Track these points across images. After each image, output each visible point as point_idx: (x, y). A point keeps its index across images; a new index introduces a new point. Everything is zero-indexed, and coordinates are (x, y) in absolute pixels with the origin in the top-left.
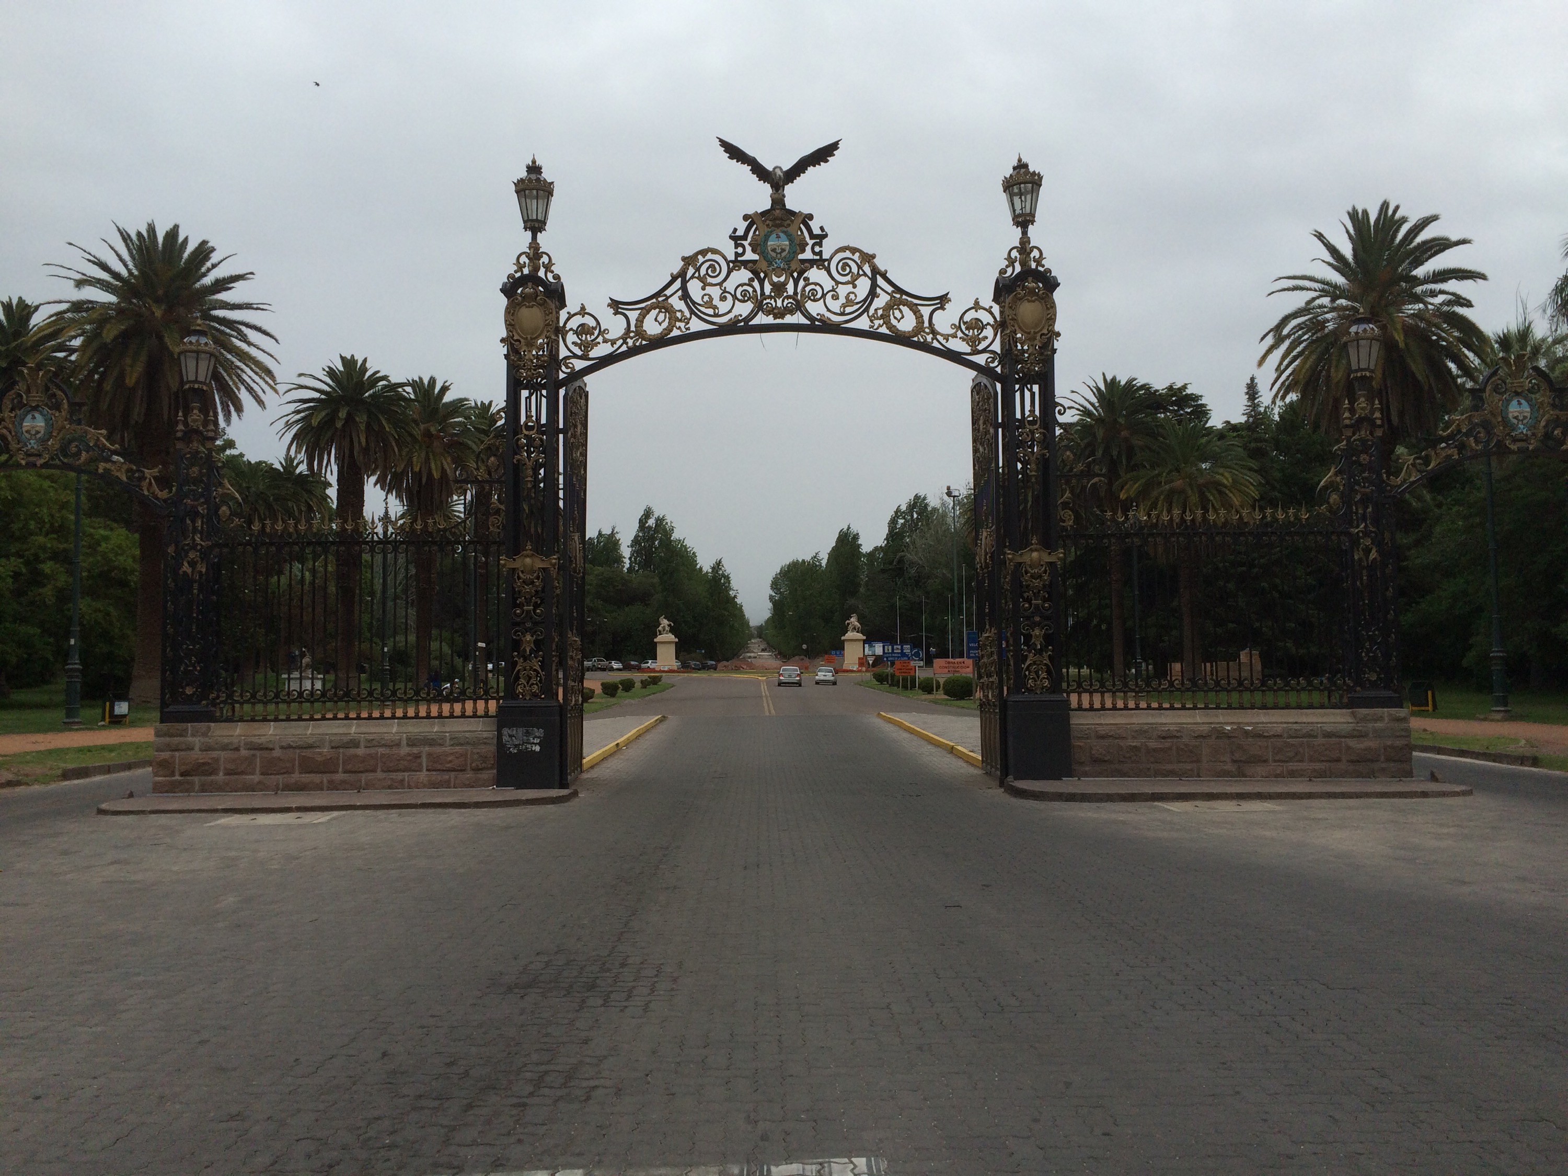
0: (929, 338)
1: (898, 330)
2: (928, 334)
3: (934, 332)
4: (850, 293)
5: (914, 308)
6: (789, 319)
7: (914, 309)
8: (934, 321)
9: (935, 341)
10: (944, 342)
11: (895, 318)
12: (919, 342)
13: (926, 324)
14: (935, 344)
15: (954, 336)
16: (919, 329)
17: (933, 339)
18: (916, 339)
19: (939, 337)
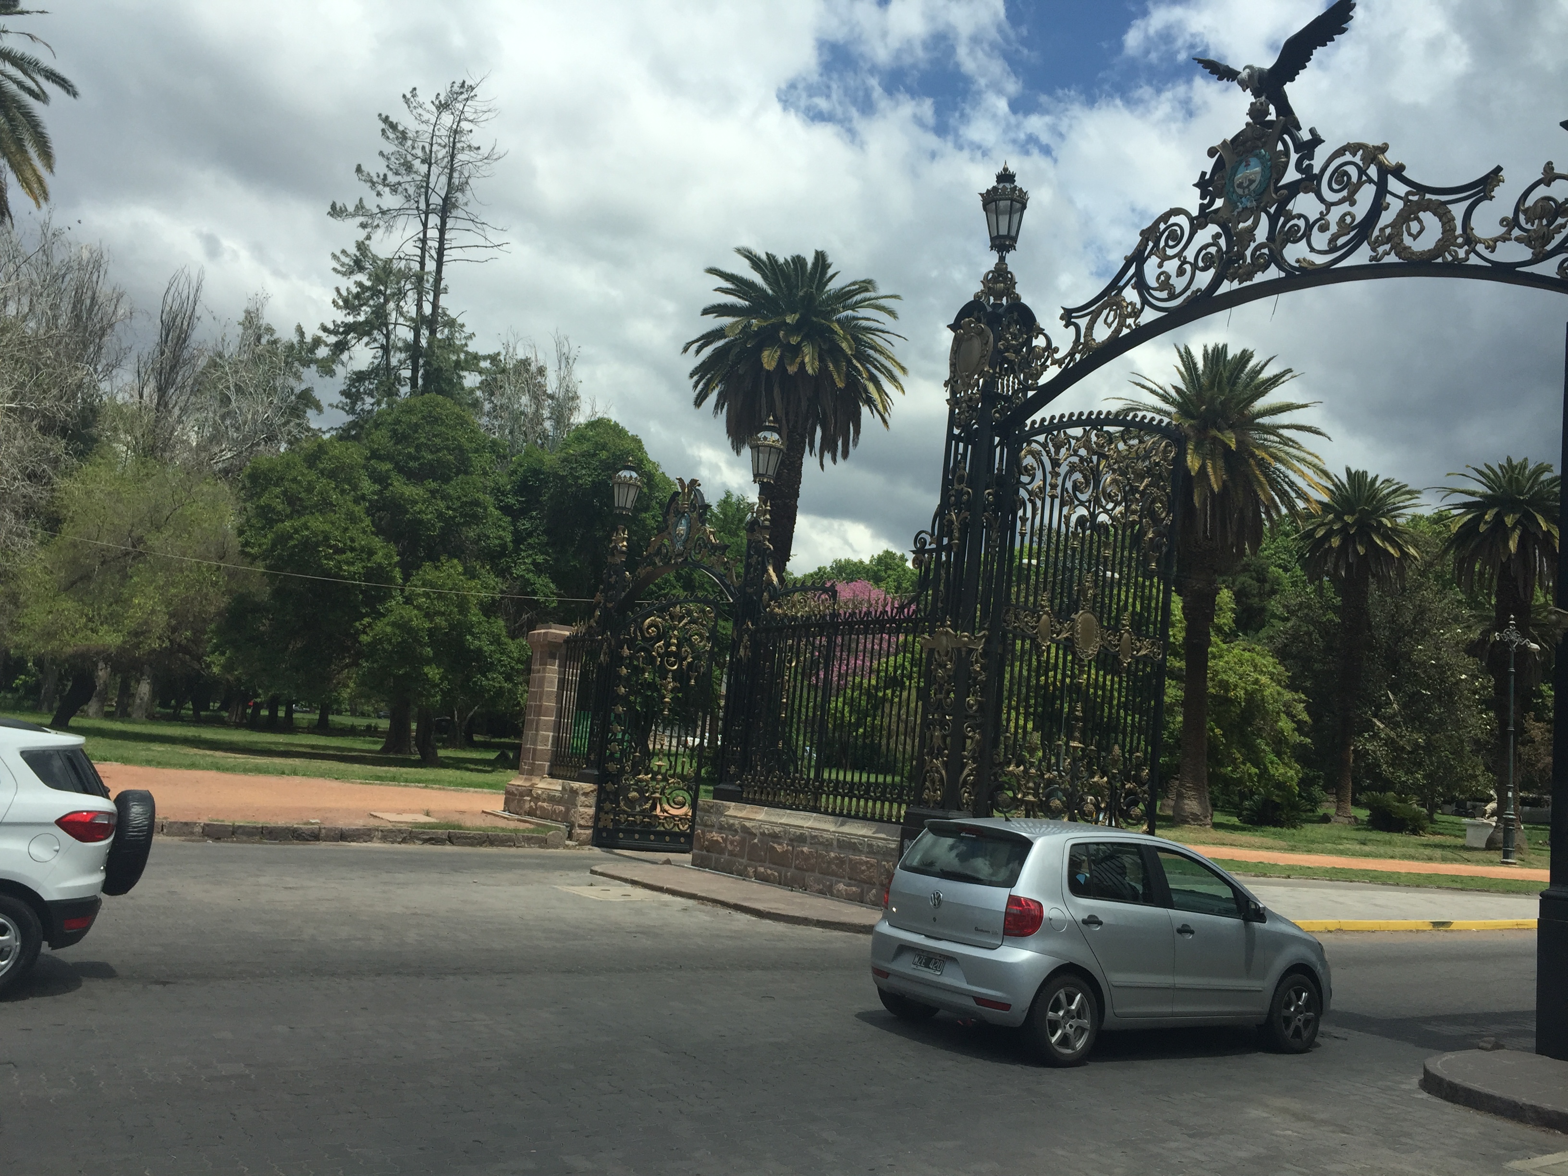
0: (1461, 253)
1: (1413, 253)
2: (1461, 246)
3: (1470, 241)
4: (1345, 215)
5: (1440, 211)
6: (1259, 278)
7: (1442, 212)
8: (1473, 223)
9: (1472, 255)
10: (1486, 253)
11: (1410, 234)
12: (1445, 264)
13: (1459, 231)
14: (1474, 260)
15: (1504, 238)
16: (1446, 241)
17: (1467, 253)
18: (1440, 260)
19: (1480, 248)
